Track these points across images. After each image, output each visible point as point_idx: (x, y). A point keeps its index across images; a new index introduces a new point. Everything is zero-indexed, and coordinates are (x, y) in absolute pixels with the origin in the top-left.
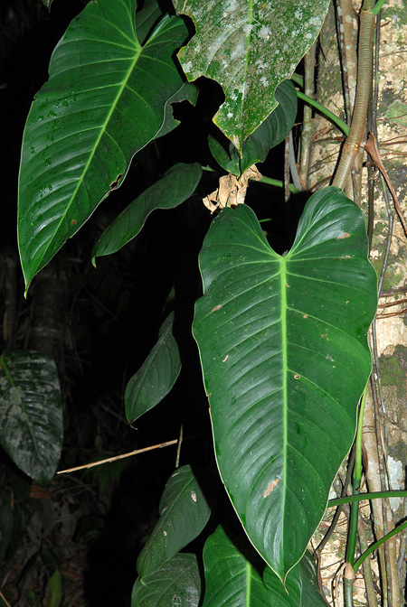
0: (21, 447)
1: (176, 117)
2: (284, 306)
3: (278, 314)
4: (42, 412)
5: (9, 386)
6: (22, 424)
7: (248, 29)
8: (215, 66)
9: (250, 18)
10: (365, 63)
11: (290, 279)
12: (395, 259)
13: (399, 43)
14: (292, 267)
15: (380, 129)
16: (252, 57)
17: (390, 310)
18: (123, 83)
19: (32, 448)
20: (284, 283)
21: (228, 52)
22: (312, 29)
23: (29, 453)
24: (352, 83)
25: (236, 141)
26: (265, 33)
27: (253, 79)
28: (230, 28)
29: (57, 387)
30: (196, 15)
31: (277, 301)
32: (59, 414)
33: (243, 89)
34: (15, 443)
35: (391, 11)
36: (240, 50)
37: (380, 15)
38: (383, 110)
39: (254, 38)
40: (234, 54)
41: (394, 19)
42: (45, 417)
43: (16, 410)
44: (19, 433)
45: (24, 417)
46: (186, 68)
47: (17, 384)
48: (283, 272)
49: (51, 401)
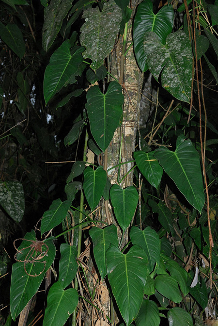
0: (11, 210)
1: (76, 79)
2: (105, 104)
3: (103, 105)
4: (18, 200)
5: (7, 191)
6: (11, 203)
7: (97, 49)
8: (90, 56)
9: (98, 46)
10: (122, 66)
11: (106, 99)
12: (130, 113)
13: (130, 64)
14: (106, 96)
15: (126, 83)
16: (98, 54)
17: (128, 125)
18: (67, 64)
19: (14, 210)
20: (105, 99)
21: (93, 53)
22: (111, 48)
23: (14, 212)
24: (119, 71)
25: (95, 71)
26: (101, 49)
27: (98, 58)
28: (94, 48)
29: (23, 192)
30: (86, 46)
31: (103, 103)
32: (23, 201)
33: (96, 60)
34: (9, 208)
35: (128, 56)
36: (95, 53)
37: (126, 57)
38: (127, 78)
39: (98, 50)
40: (94, 54)
41: (129, 58)
42: (19, 201)
43: (9, 198)
44: (10, 206)
45: (12, 201)
46: (84, 56)
47: (10, 190)
48: (104, 98)
49: (21, 196)
